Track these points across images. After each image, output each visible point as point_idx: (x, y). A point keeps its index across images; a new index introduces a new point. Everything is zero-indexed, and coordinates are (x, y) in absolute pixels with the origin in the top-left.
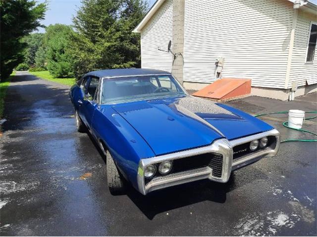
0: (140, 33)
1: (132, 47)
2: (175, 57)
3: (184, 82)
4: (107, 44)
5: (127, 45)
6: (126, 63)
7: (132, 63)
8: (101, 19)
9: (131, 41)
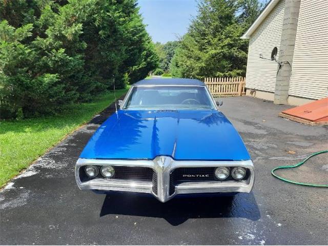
0: (249, 40)
1: (241, 54)
2: (280, 66)
3: (289, 95)
4: (214, 52)
5: (235, 52)
6: (231, 71)
7: (239, 71)
8: (212, 27)
9: (241, 48)
